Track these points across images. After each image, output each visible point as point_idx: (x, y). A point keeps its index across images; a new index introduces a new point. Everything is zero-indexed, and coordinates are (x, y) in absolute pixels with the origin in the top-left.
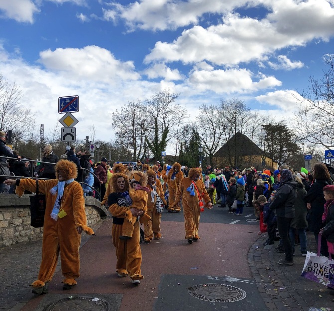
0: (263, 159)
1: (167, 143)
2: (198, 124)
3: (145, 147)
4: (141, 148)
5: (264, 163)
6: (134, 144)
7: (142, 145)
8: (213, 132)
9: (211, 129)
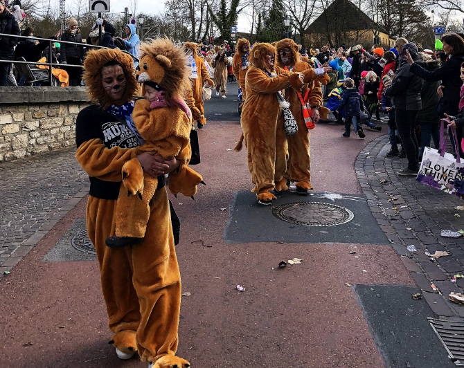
1: (238, 15)
3: (208, 22)
4: (202, 23)
5: (377, 40)
6: (191, 17)
7: (203, 19)
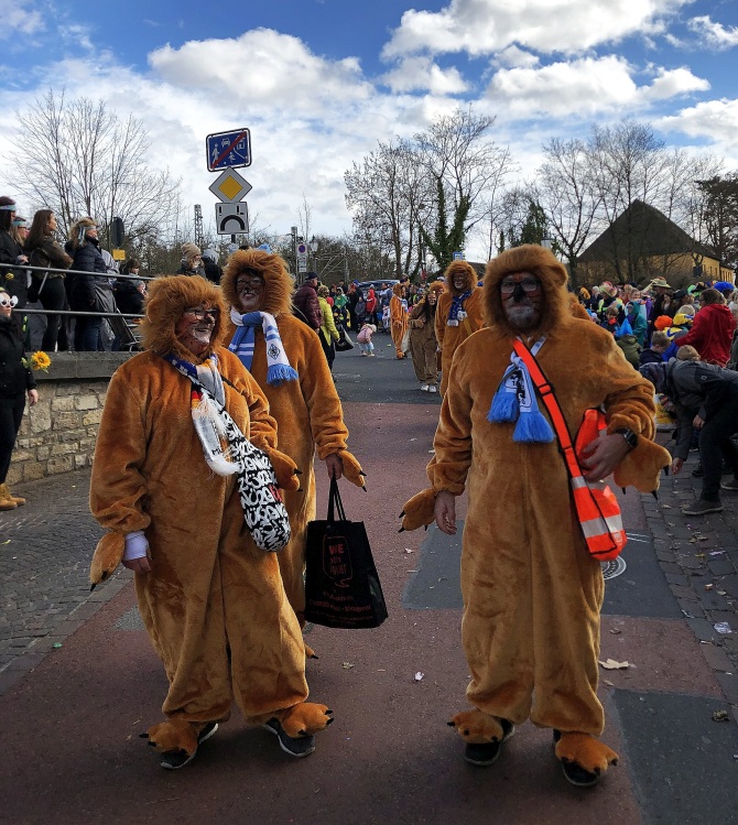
0: (696, 260)
1: (467, 235)
2: (540, 184)
4: (411, 248)
5: (698, 270)
6: (395, 240)
7: (414, 243)
8: (576, 202)
9: (572, 197)
